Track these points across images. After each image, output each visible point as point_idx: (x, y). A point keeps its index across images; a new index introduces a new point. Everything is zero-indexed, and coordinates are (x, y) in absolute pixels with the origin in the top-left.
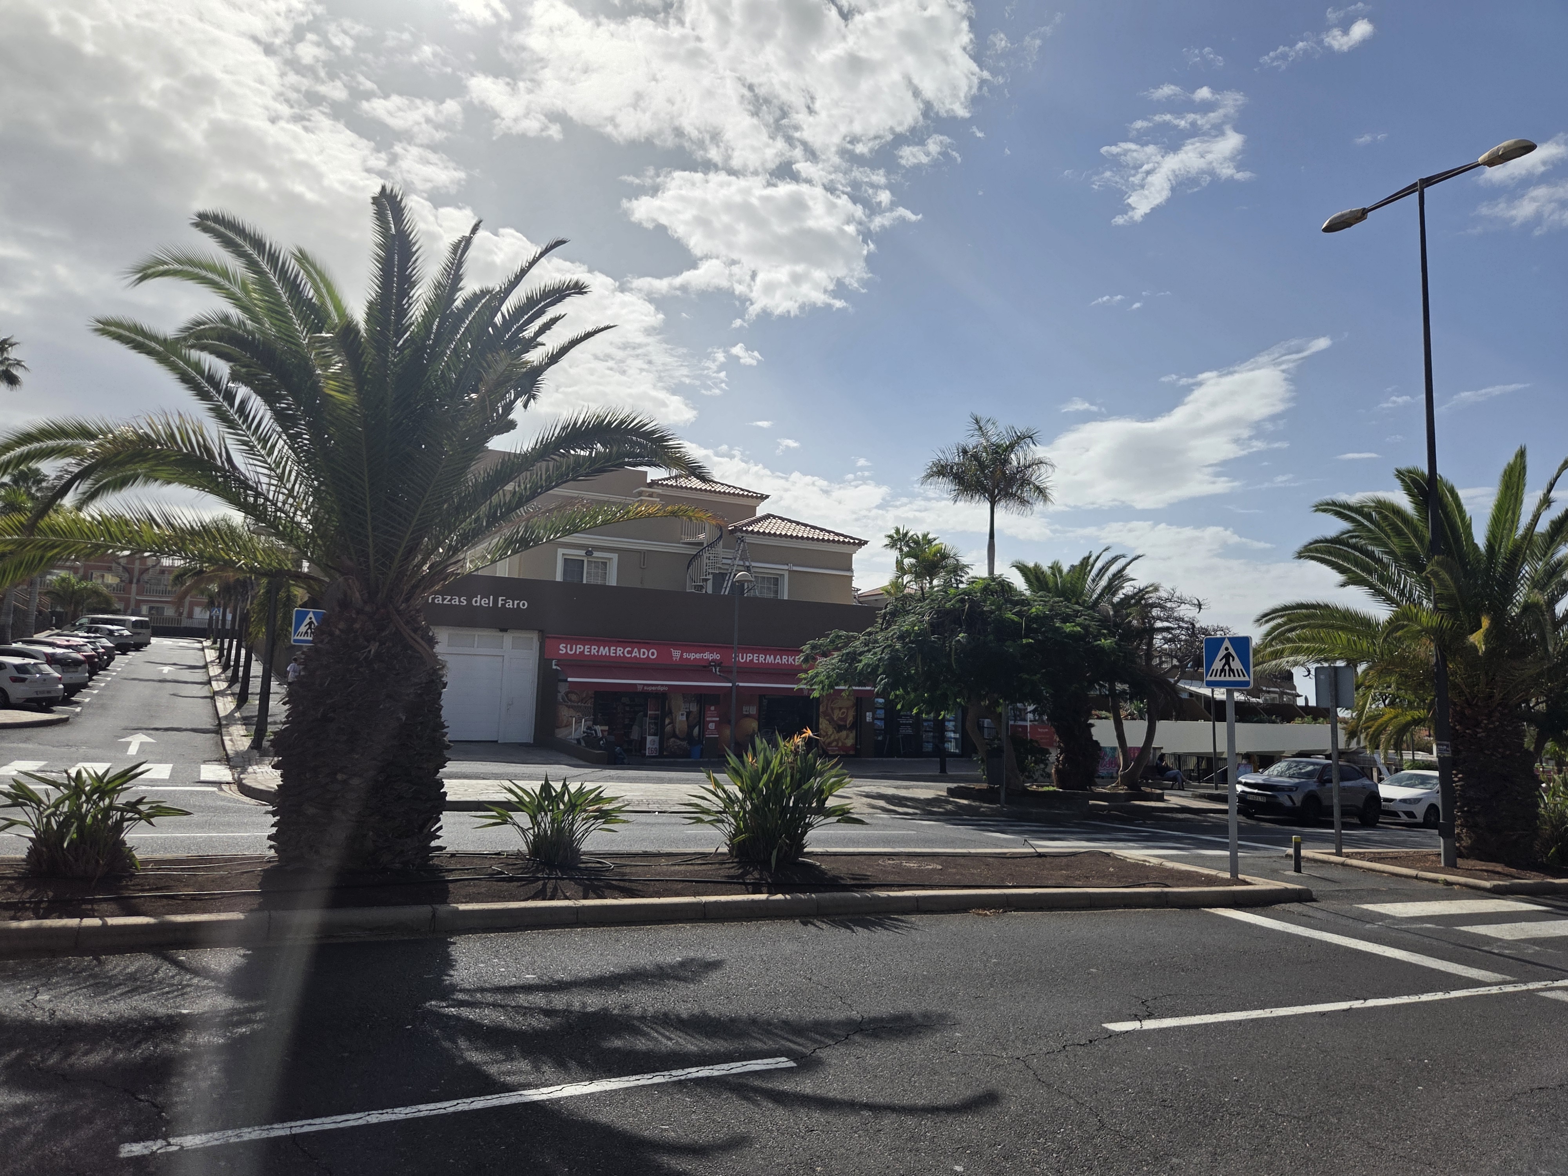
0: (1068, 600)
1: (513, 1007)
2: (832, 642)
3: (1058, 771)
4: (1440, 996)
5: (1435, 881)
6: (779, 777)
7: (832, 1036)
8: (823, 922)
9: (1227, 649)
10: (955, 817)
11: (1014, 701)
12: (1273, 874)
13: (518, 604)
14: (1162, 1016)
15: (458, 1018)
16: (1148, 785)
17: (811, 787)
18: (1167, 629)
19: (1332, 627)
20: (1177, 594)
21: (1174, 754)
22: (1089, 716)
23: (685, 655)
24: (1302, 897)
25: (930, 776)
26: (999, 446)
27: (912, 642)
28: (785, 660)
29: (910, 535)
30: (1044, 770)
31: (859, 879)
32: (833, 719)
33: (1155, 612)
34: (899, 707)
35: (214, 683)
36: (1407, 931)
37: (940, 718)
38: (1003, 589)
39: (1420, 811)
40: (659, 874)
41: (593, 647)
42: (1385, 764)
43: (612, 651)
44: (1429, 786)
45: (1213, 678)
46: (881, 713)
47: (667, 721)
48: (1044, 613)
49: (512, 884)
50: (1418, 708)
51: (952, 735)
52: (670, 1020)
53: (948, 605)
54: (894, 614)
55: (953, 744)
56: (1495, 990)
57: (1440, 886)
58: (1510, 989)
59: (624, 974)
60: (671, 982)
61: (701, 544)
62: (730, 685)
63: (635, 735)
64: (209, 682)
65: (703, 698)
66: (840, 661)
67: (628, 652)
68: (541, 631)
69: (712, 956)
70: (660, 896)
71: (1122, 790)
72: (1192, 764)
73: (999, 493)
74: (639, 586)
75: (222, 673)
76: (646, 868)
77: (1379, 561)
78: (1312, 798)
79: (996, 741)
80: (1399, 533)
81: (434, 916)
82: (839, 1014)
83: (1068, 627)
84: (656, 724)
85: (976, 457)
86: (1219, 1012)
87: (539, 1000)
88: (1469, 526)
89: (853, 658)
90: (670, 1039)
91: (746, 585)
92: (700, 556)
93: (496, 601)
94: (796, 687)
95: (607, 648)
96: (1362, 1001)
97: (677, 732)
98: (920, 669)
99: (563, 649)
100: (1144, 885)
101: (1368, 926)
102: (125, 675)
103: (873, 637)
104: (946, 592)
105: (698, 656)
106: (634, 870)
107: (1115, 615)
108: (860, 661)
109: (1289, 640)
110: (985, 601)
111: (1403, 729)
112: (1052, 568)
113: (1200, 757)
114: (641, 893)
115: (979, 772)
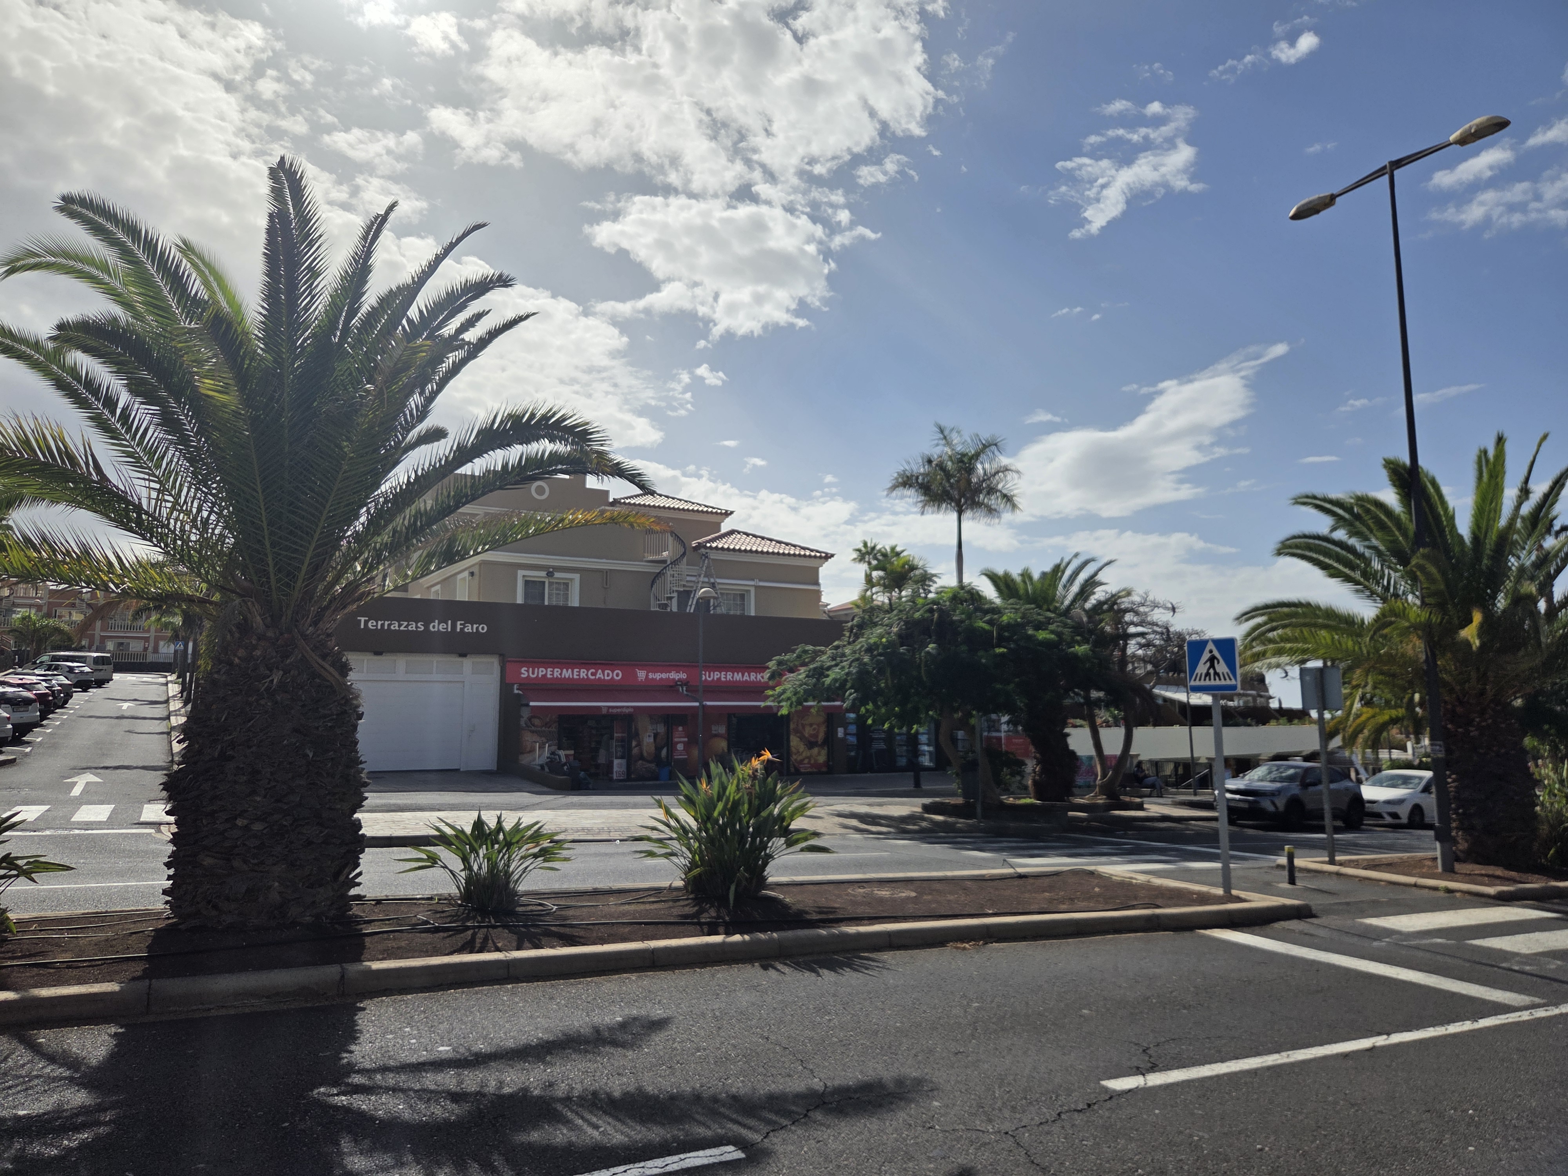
0: (1040, 607)
1: (416, 1091)
2: (799, 657)
3: (1035, 783)
4: (1467, 1026)
5: (1436, 889)
6: (736, 804)
7: (788, 1114)
8: (786, 964)
9: (1211, 651)
10: (930, 835)
11: (986, 712)
12: (1266, 888)
13: (477, 628)
14: (1168, 1068)
15: (347, 1110)
16: (1126, 794)
17: (771, 814)
18: (1142, 635)
19: (1315, 625)
20: (1151, 598)
21: (1151, 761)
22: (1065, 725)
23: (651, 676)
24: (1302, 913)
25: (905, 791)
26: (964, 455)
27: (880, 655)
28: (753, 677)
29: (878, 547)
30: (1020, 782)
31: (826, 913)
32: (804, 736)
33: (1128, 617)
34: (870, 721)
35: (173, 718)
36: (1417, 948)
37: (913, 731)
38: (972, 597)
39: (1404, 812)
40: (605, 917)
41: (556, 670)
42: (1363, 764)
43: (575, 674)
44: (1411, 786)
45: (1197, 683)
46: (853, 729)
47: (634, 743)
48: (1016, 621)
49: (437, 935)
50: (1396, 707)
51: (926, 748)
52: (600, 1100)
53: (917, 615)
54: (861, 626)
55: (927, 757)
56: (1525, 1016)
57: (1441, 894)
58: (1541, 1013)
59: (553, 1042)
60: (608, 1049)
61: (664, 562)
62: (697, 704)
63: (602, 759)
64: (168, 718)
65: (671, 718)
66: (807, 676)
67: (592, 674)
68: (502, 656)
69: (658, 1013)
70: (603, 941)
71: (1101, 800)
72: (1169, 770)
73: (966, 503)
74: (603, 606)
75: (182, 708)
76: (593, 910)
77: (1361, 556)
78: (1295, 803)
79: (970, 754)
80: (1382, 526)
81: (343, 976)
82: (797, 1085)
83: (1042, 635)
84: (623, 747)
85: (941, 466)
86: (1230, 1059)
87: (448, 1079)
88: (1452, 518)
89: (820, 673)
90: (596, 1127)
91: (712, 601)
92: (664, 574)
93: (454, 626)
94: (762, 704)
95: (570, 671)
96: (1385, 1037)
97: (645, 754)
98: (889, 682)
99: (524, 672)
100: (1133, 907)
101: (1375, 944)
102: (82, 713)
103: (840, 650)
104: (914, 602)
105: (664, 676)
106: (577, 912)
107: (1089, 622)
108: (828, 676)
109: (1271, 641)
110: (954, 611)
111: (1383, 727)
112: (1022, 575)
113: (1177, 763)
114: (582, 940)
115: (954, 786)
